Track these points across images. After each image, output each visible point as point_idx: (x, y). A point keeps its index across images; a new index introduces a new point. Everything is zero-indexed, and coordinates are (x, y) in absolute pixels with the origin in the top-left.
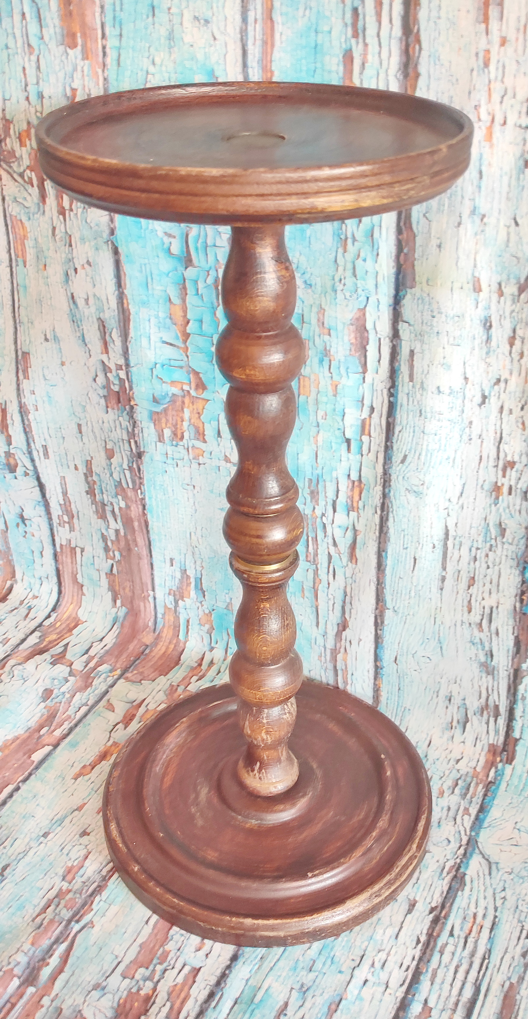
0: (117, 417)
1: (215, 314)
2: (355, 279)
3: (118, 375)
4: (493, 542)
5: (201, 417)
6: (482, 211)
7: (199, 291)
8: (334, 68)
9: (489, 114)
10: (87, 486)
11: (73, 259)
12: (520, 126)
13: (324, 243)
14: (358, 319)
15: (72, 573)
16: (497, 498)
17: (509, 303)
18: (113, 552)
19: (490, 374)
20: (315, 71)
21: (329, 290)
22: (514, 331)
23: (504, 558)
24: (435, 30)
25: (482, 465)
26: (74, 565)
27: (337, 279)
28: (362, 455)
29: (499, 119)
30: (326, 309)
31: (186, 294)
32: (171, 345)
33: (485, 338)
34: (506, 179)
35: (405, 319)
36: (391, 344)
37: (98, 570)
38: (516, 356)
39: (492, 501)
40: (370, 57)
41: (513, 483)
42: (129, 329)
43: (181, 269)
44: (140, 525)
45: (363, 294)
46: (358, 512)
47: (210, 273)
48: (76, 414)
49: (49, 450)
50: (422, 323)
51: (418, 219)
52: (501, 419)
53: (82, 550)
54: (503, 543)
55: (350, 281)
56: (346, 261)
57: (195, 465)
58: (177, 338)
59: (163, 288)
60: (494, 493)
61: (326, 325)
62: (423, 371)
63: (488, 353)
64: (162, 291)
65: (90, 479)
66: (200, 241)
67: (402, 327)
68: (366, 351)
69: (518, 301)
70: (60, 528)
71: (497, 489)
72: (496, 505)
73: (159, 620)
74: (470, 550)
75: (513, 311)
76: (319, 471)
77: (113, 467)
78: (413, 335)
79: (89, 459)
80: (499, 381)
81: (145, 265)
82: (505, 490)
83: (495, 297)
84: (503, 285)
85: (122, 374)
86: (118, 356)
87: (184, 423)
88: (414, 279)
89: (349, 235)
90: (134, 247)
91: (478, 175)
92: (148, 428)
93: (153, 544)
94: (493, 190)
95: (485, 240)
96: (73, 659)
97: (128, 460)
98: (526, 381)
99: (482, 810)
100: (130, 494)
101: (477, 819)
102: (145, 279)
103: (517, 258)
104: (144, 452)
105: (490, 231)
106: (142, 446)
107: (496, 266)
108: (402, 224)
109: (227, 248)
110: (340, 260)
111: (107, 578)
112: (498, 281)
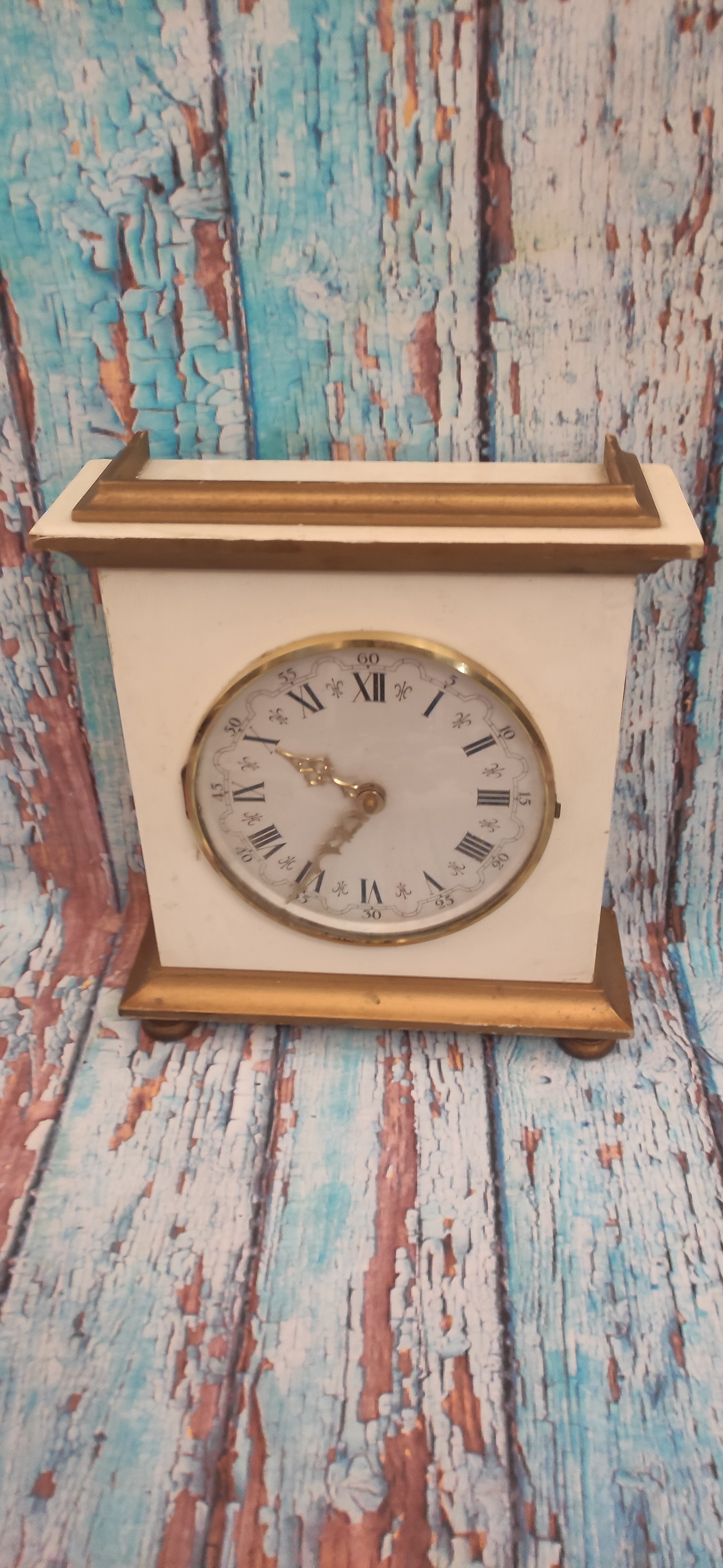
1: (177, 368)
2: (414, 264)
3: (20, 501)
6: (617, 114)
7: (148, 330)
13: (358, 212)
14: (422, 331)
17: (659, 258)
18: (33, 807)
19: (633, 379)
21: (373, 291)
22: (668, 302)
27: (384, 268)
30: (370, 323)
31: (126, 340)
32: (106, 433)
33: (624, 321)
34: (650, 56)
35: (499, 314)
36: (478, 363)
38: (670, 341)
42: (33, 414)
43: (114, 294)
44: (74, 754)
45: (430, 287)
47: (165, 294)
50: (530, 314)
51: (514, 142)
52: (651, 440)
55: (406, 269)
56: (397, 235)
58: (116, 420)
59: (83, 334)
61: (370, 350)
62: (535, 393)
63: (629, 346)
64: (84, 339)
66: (145, 238)
67: (495, 329)
68: (438, 382)
69: (674, 253)
73: (121, 894)
75: (665, 271)
78: (514, 339)
80: (645, 386)
81: (52, 296)
83: (638, 253)
84: (650, 232)
85: (26, 499)
86: (17, 466)
88: (511, 246)
89: (401, 188)
90: (30, 266)
91: (609, 55)
92: (78, 583)
93: (98, 781)
94: (631, 77)
95: (621, 161)
96: (10, 984)
97: (46, 649)
98: (688, 377)
99: (685, 1007)
100: (53, 705)
101: (686, 1020)
102: (52, 322)
103: (671, 184)
104: (74, 627)
105: (629, 146)
106: (69, 616)
107: (639, 203)
108: (487, 156)
109: (193, 245)
110: (388, 235)
111: (25, 852)
112: (643, 226)
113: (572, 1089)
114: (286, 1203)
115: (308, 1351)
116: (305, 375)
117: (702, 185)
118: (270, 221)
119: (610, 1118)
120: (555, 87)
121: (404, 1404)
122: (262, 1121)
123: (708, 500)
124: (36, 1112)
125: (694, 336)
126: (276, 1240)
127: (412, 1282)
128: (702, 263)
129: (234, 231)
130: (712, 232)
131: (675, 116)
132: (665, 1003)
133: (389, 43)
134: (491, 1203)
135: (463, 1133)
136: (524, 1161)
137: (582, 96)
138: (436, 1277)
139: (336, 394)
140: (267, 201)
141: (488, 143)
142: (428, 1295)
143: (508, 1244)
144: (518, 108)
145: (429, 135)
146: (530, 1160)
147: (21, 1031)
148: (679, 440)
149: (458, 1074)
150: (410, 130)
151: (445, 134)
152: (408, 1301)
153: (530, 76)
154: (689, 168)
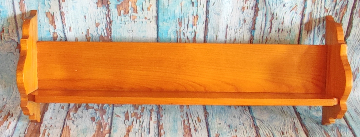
0: (101, 10)
4: (242, 26)
5: (136, 4)
16: (243, 11)
23: (245, 30)
28: (198, 7)
39: (242, 12)
41: (248, 5)
46: (196, 26)
48: (84, 12)
49: (71, 28)
54: (245, 25)
57: (133, 22)
60: (242, 10)
65: (88, 37)
71: (243, 8)
72: (243, 13)
74: (234, 30)
76: (182, 15)
77: (99, 30)
79: (88, 28)
82: (246, 8)
87: (129, 7)
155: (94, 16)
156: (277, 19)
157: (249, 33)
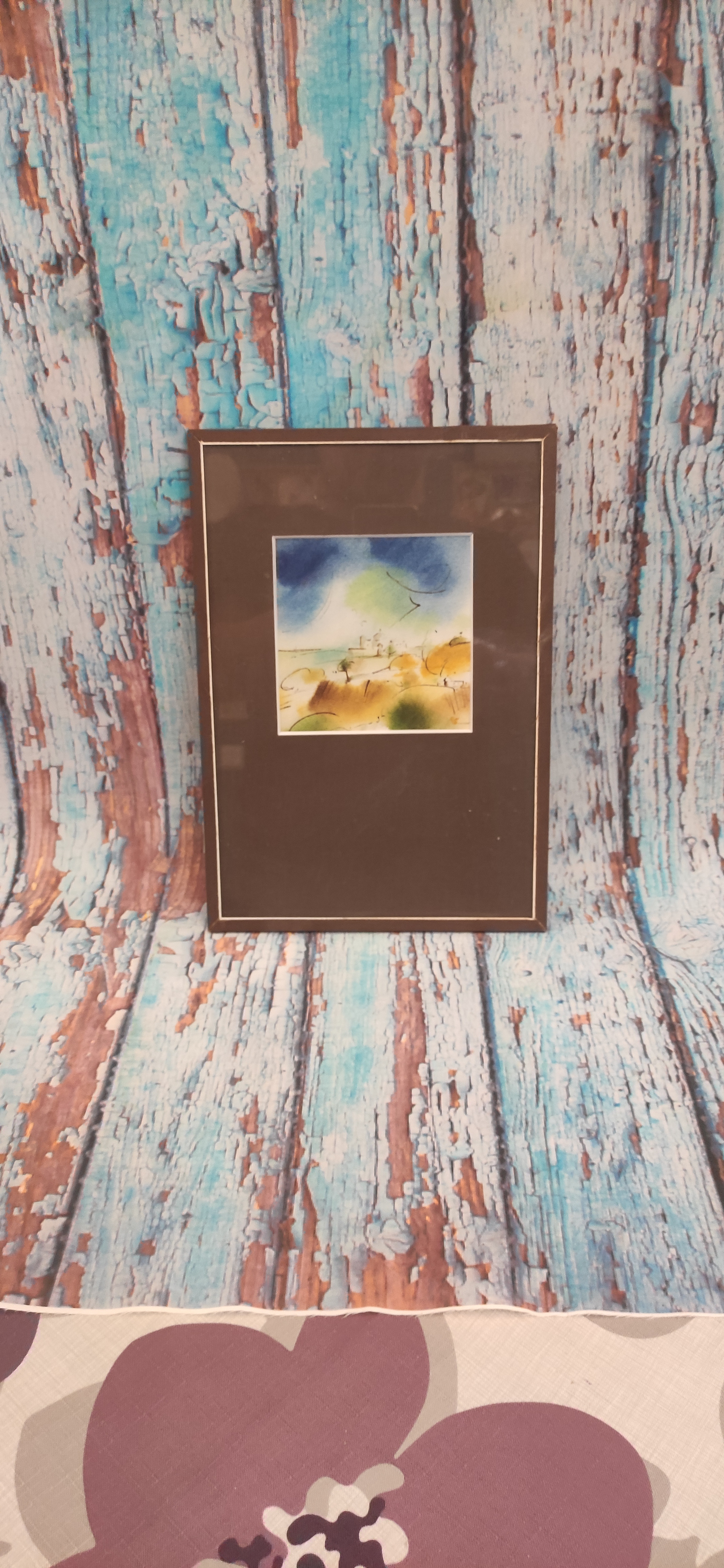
0: (107, 566)
1: (235, 400)
2: (413, 321)
3: (109, 506)
4: (592, 603)
6: (558, 214)
7: (215, 372)
8: (374, 67)
9: (558, 101)
10: (64, 675)
11: (41, 356)
12: (592, 112)
13: (372, 284)
14: (419, 370)
15: (43, 809)
16: (594, 550)
17: (593, 316)
18: (105, 759)
19: (577, 406)
20: (349, 74)
21: (383, 340)
22: (601, 348)
23: (604, 619)
24: (490, 11)
25: (574, 515)
26: (47, 797)
27: (391, 325)
29: (569, 106)
30: (381, 364)
31: (197, 380)
32: (179, 451)
33: (569, 363)
34: (580, 174)
35: (476, 357)
36: (460, 393)
37: (84, 792)
38: (604, 377)
39: (588, 555)
40: (416, 50)
41: (609, 527)
42: (124, 438)
43: (190, 346)
44: (144, 708)
45: (425, 338)
47: (229, 346)
48: (50, 573)
49: (11, 632)
50: (498, 357)
51: (485, 235)
52: (592, 455)
53: (60, 769)
54: (603, 601)
55: (407, 324)
56: (401, 302)
59: (165, 377)
60: (589, 545)
61: (381, 384)
62: (503, 414)
63: (573, 380)
64: (166, 380)
65: (68, 664)
66: (215, 306)
67: (474, 369)
68: (431, 407)
69: (604, 313)
70: (24, 749)
71: (592, 539)
72: (592, 558)
73: (172, 839)
75: (598, 326)
77: (103, 637)
78: (487, 375)
79: (67, 634)
80: (587, 410)
81: (143, 348)
82: (602, 538)
83: (577, 313)
84: (585, 298)
85: (115, 504)
86: (110, 479)
88: (484, 308)
89: (403, 268)
90: (127, 327)
91: (550, 173)
92: (152, 570)
93: (163, 730)
94: (567, 189)
95: (562, 248)
96: (81, 918)
97: (126, 621)
98: (618, 404)
99: (640, 921)
100: (129, 667)
101: (641, 930)
102: (142, 368)
103: (599, 263)
104: (148, 604)
105: (567, 236)
106: (144, 597)
107: (576, 277)
108: (465, 245)
109: (249, 311)
110: (394, 301)
111: (97, 799)
112: (580, 293)
113: (549, 978)
114: (321, 1060)
115: (345, 1154)
116: (331, 404)
117: (621, 263)
118: (307, 293)
119: (580, 996)
120: (513, 196)
121: (423, 1187)
122: (298, 1006)
123: (638, 497)
124: (111, 1005)
125: (621, 373)
126: (315, 1085)
127: (426, 1110)
128: (625, 320)
129: (280, 300)
130: (631, 297)
131: (600, 215)
132: (624, 919)
133: (394, 167)
134: (486, 1059)
135: (462, 1012)
136: (512, 1030)
137: (532, 202)
138: (444, 1107)
139: (355, 417)
140: (305, 278)
141: (466, 234)
142: (438, 1119)
143: (500, 1085)
144: (487, 211)
145: (423, 230)
146: (516, 1029)
147: (94, 950)
148: (614, 451)
149: (456, 971)
150: (410, 227)
151: (435, 229)
152: (423, 1122)
153: (495, 189)
154: (612, 252)
155: (86, 588)
156: (712, 569)
157: (620, 630)
